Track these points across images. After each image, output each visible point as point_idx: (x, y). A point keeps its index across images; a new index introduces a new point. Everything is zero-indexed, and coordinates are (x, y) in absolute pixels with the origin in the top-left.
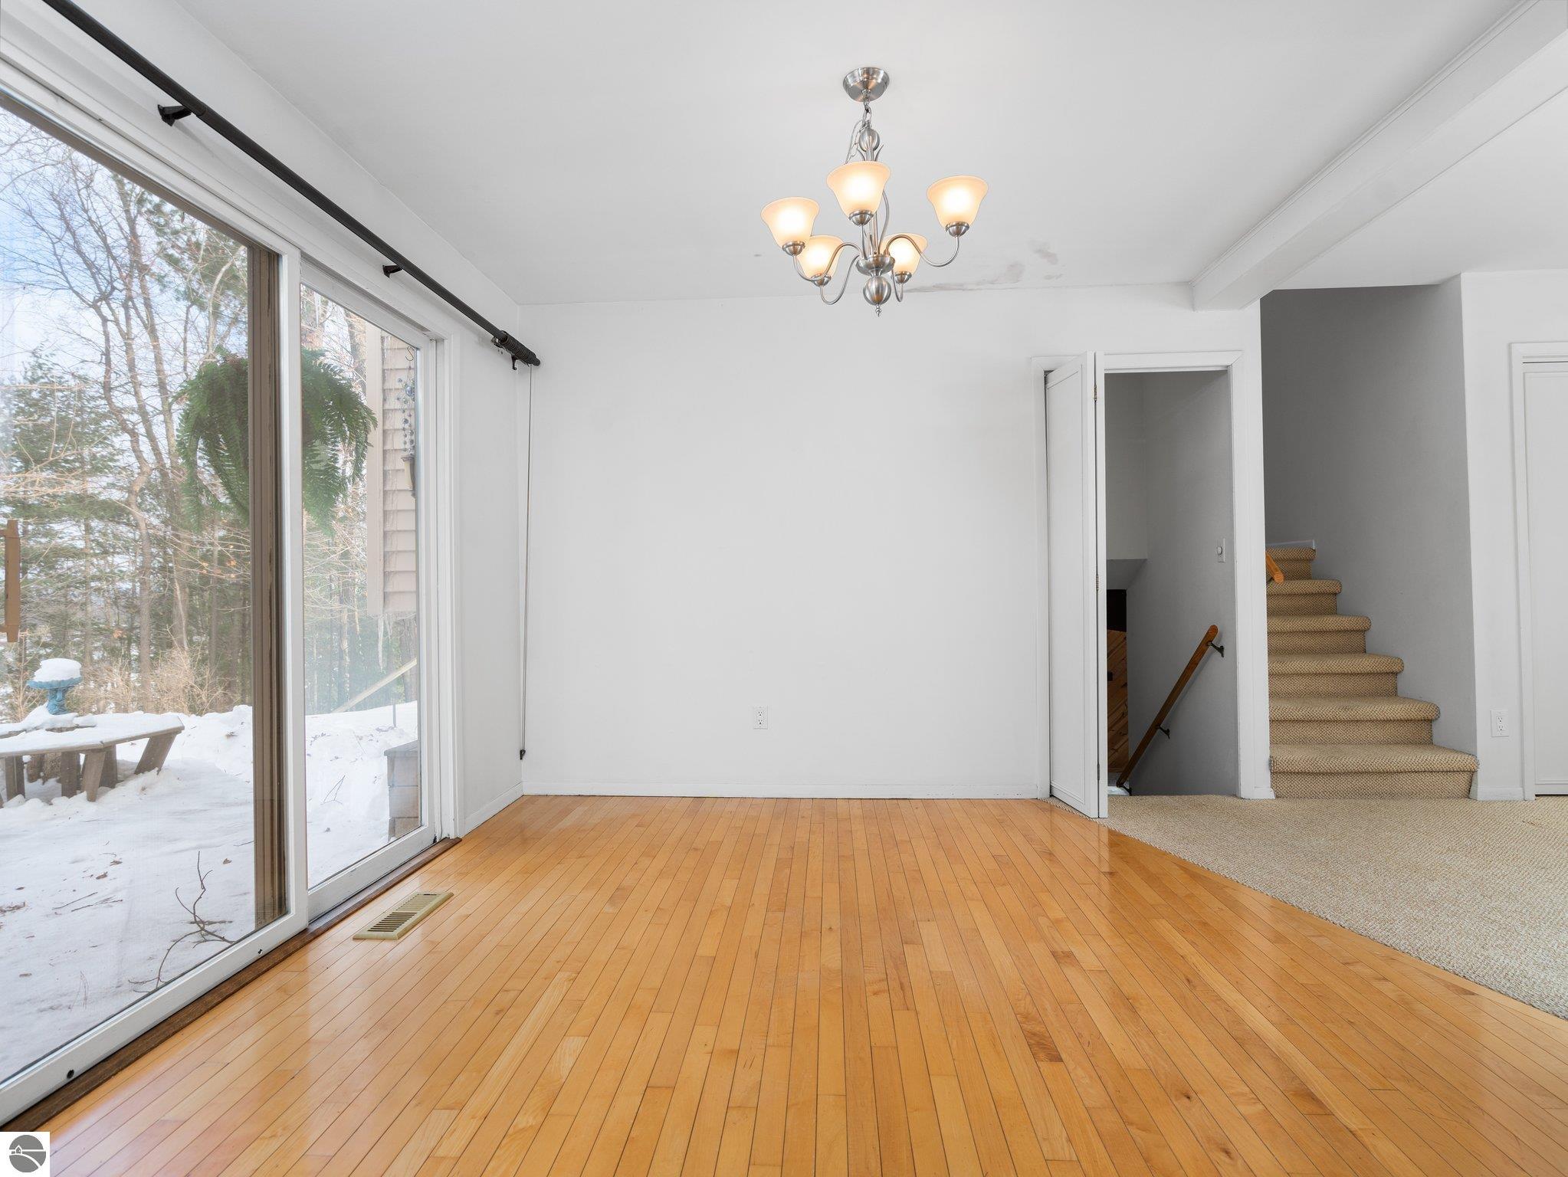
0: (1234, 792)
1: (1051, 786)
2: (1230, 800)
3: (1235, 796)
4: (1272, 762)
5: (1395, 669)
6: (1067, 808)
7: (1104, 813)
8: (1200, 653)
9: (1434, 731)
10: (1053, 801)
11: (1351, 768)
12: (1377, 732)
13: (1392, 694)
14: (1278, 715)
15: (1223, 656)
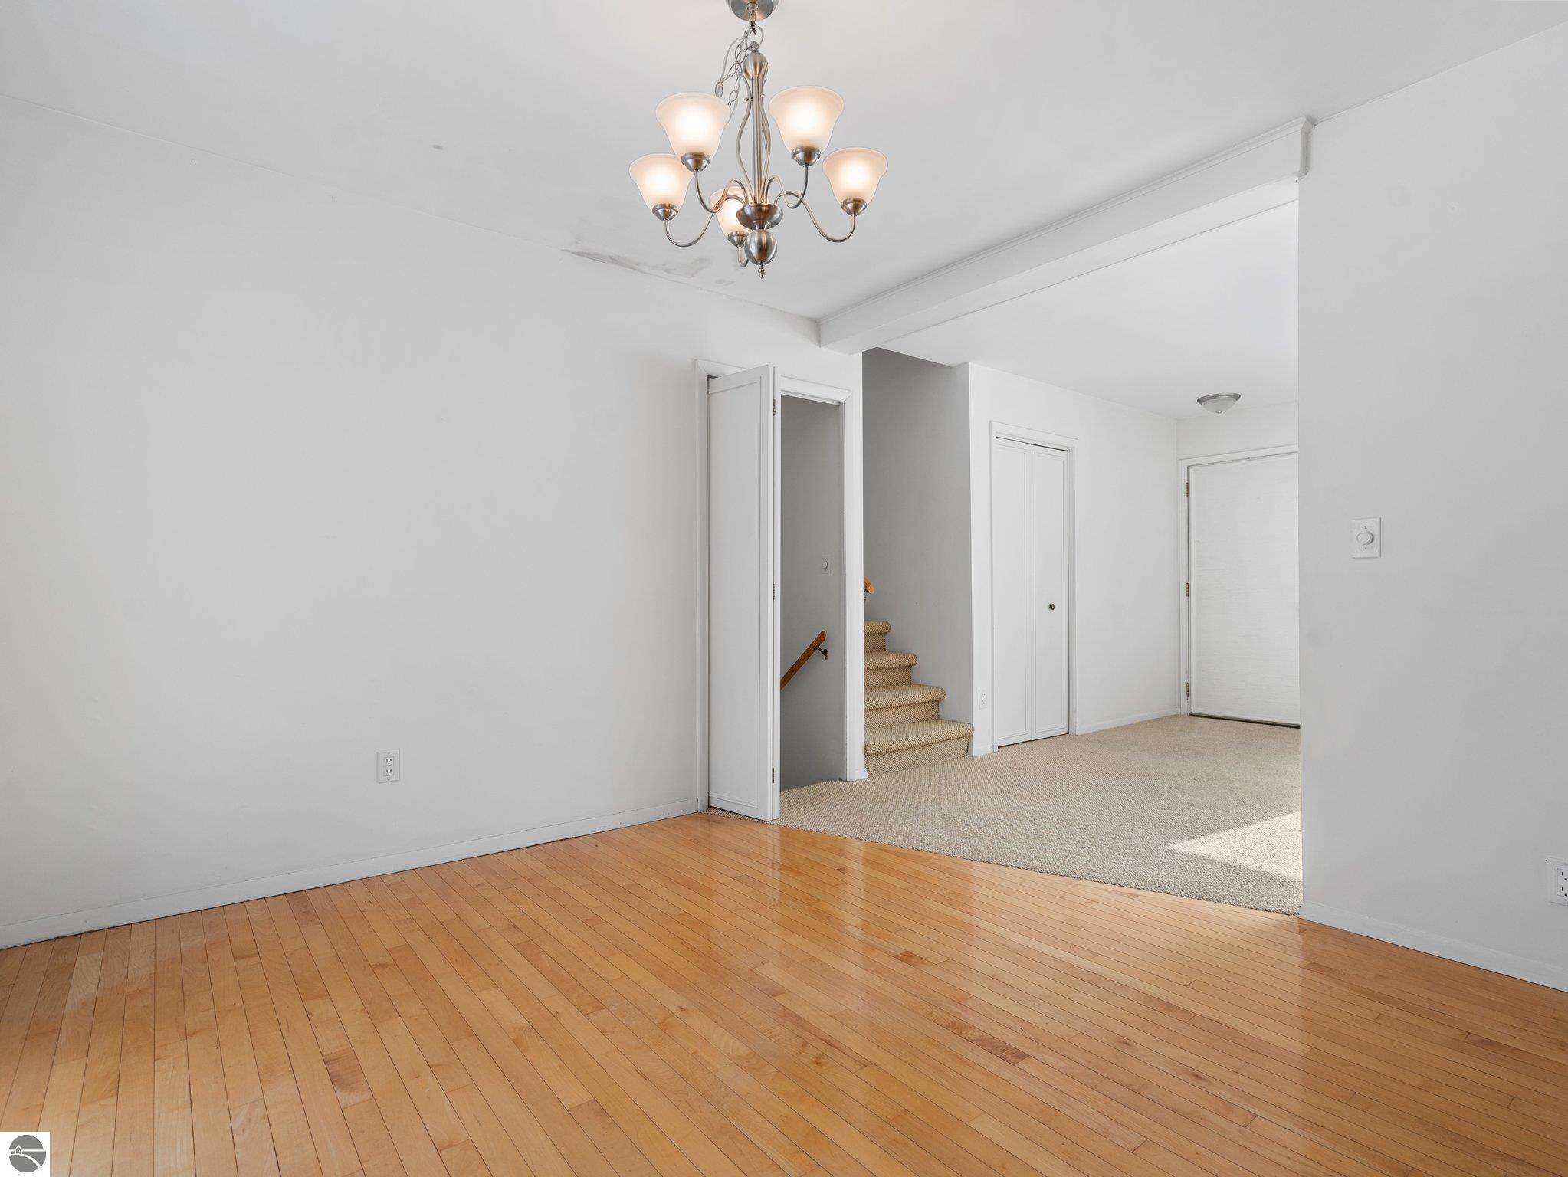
0: (840, 777)
1: (709, 797)
2: (841, 784)
3: (840, 779)
4: (866, 747)
5: (912, 662)
6: (725, 814)
7: (777, 815)
8: (806, 656)
9: (940, 709)
10: (712, 811)
11: (913, 744)
12: (910, 714)
13: (909, 682)
14: (871, 705)
15: (826, 658)
